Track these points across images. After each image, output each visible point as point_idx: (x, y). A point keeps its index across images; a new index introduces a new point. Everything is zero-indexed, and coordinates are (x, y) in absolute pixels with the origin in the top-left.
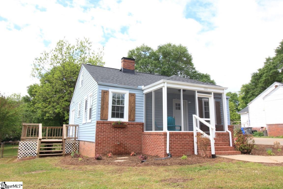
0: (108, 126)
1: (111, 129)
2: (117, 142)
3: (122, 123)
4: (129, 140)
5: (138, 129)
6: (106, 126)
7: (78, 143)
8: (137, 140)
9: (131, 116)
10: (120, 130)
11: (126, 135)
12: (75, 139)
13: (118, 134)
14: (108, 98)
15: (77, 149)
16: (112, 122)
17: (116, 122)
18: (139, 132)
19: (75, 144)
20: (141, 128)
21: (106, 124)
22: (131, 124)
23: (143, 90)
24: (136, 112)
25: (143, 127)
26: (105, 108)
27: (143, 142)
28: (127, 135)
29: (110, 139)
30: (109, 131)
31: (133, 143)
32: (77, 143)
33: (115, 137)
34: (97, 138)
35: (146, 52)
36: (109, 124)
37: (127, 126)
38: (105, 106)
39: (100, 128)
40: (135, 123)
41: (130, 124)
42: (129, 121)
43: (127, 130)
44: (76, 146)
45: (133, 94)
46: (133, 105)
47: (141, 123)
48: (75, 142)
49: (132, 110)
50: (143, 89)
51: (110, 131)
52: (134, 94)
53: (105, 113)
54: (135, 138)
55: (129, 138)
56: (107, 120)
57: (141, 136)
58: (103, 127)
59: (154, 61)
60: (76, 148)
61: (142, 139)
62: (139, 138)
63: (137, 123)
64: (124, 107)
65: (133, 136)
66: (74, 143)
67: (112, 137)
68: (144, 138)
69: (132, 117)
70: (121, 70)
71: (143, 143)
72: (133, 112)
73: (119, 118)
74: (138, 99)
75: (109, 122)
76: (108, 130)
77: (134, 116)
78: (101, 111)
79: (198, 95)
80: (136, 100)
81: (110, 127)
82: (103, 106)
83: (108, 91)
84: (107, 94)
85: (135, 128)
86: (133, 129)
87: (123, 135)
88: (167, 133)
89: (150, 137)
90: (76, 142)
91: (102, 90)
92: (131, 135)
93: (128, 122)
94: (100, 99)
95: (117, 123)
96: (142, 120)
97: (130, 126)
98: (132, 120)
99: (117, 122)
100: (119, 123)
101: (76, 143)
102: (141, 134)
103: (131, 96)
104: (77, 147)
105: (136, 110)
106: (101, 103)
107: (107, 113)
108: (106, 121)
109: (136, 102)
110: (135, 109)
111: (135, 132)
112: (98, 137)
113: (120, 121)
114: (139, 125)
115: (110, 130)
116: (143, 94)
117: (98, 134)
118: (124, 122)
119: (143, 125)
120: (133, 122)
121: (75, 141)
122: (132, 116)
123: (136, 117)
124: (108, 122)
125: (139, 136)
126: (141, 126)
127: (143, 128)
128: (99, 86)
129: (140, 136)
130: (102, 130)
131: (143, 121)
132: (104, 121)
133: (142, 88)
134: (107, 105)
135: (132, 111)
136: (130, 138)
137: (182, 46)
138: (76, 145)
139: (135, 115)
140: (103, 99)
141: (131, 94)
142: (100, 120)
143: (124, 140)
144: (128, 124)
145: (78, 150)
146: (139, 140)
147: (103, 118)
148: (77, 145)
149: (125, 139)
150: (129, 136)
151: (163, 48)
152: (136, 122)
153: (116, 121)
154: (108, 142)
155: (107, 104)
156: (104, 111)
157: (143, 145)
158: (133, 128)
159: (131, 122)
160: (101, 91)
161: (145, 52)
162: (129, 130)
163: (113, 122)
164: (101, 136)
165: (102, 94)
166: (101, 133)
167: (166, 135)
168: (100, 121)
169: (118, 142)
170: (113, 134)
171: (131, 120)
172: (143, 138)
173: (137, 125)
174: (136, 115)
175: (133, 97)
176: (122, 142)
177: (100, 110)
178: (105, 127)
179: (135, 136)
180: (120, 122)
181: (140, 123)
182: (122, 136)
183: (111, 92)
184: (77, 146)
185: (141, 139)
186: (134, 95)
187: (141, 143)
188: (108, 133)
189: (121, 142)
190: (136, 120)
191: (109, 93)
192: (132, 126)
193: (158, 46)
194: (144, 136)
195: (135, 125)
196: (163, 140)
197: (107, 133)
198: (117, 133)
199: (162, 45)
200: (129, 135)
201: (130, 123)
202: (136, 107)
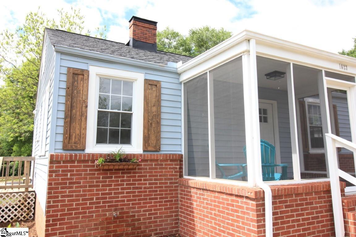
0: (84, 166)
1: (94, 174)
2: (111, 210)
3: (126, 159)
4: (144, 203)
5: (169, 172)
6: (80, 166)
7: (34, 196)
8: (165, 201)
9: (149, 137)
10: (119, 177)
11: (137, 188)
12: (27, 189)
13: (114, 189)
14: (85, 89)
15: (31, 211)
16: (97, 155)
17: (109, 155)
18: (172, 179)
19: (27, 199)
20: (176, 168)
21: (80, 161)
22: (151, 160)
23: (179, 74)
24: (163, 129)
25: (181, 165)
26: (78, 117)
27: (182, 205)
28: (141, 188)
29: (90, 204)
30: (88, 182)
31: (155, 210)
32: (32, 198)
33: (106, 198)
34: (52, 204)
35: (172, 41)
36: (87, 161)
37: (141, 165)
38: (78, 113)
39: (62, 175)
40: (161, 155)
41: (147, 161)
42: (144, 151)
43: (139, 176)
44: (29, 203)
45: (155, 83)
46: (154, 109)
47: (176, 155)
48: (26, 195)
49: (151, 124)
50: (179, 70)
51: (93, 182)
52: (158, 82)
53: (78, 132)
54: (162, 194)
55: (144, 196)
56: (83, 150)
57: (177, 190)
58: (70, 171)
59: (183, 53)
60: (28, 209)
61: (179, 196)
62: (172, 194)
63: (166, 155)
64: (132, 114)
65: (157, 191)
66: (25, 197)
67: (97, 199)
68: (185, 195)
69: (153, 141)
70: (128, 44)
71: (181, 208)
72: (154, 128)
73: (118, 143)
74: (166, 94)
75: (89, 155)
76: (86, 178)
77: (158, 139)
78: (65, 127)
79: (328, 82)
80: (163, 97)
81: (90, 170)
82: (71, 111)
83: (88, 72)
84: (83, 79)
85: (160, 168)
86: (155, 172)
87: (130, 188)
88: (264, 192)
89: (203, 195)
90: (29, 195)
91: (69, 68)
92: (152, 187)
93: (141, 155)
94: (63, 93)
95: (110, 159)
96: (177, 148)
97: (149, 165)
98: (153, 149)
99: (112, 154)
100: (118, 159)
101: (29, 198)
102: (177, 183)
103: (150, 87)
104: (31, 206)
105: (163, 122)
106: (66, 104)
107: (83, 132)
108: (77, 153)
109: (163, 103)
110: (160, 121)
111: (161, 179)
112: (54, 202)
113: (121, 152)
114: (171, 161)
115: (91, 178)
116: (181, 83)
117: (55, 193)
118: (131, 155)
119: (181, 161)
120: (156, 153)
121: (26, 193)
122: (153, 137)
123: (163, 141)
124: (85, 156)
125: (170, 190)
126: (175, 165)
127: (181, 168)
128: (59, 55)
129: (175, 190)
130: (68, 179)
131: (182, 150)
132: (73, 153)
133: (178, 67)
134: (84, 108)
135: (153, 125)
136: (147, 195)
137: (225, 31)
138: (29, 201)
139: (160, 135)
140: (72, 93)
141: (151, 83)
142: (60, 152)
143: (133, 204)
144: (143, 161)
145: (33, 212)
146: (172, 201)
147: (71, 146)
148: (32, 200)
149: (135, 200)
150: (146, 192)
151: (197, 32)
152: (164, 154)
153: (108, 153)
154: (85, 213)
155: (84, 105)
156: (76, 125)
157: (181, 212)
158: (156, 168)
159: (149, 153)
160: (65, 71)
161: (170, 40)
162: (146, 176)
163: (101, 155)
164: (62, 197)
165: (68, 79)
166: (62, 188)
167: (263, 199)
168: (62, 156)
169: (116, 210)
170: (101, 190)
171: (149, 149)
172: (181, 194)
173: (167, 160)
174: (163, 135)
175: (154, 89)
176: (125, 210)
177: (61, 123)
178: (77, 171)
179: (160, 191)
180: (120, 155)
181: (173, 155)
182: (127, 193)
183: (95, 75)
184: (32, 203)
185: (177, 197)
186: (156, 86)
187: (177, 208)
188: (86, 187)
189: (123, 209)
190: (163, 148)
191: (88, 76)
192: (152, 165)
193: (190, 31)
194: (184, 191)
195: (161, 161)
196: (253, 215)
197: (81, 187)
198: (111, 185)
199: (195, 28)
200: (145, 188)
201: (148, 157)
202: (163, 116)
